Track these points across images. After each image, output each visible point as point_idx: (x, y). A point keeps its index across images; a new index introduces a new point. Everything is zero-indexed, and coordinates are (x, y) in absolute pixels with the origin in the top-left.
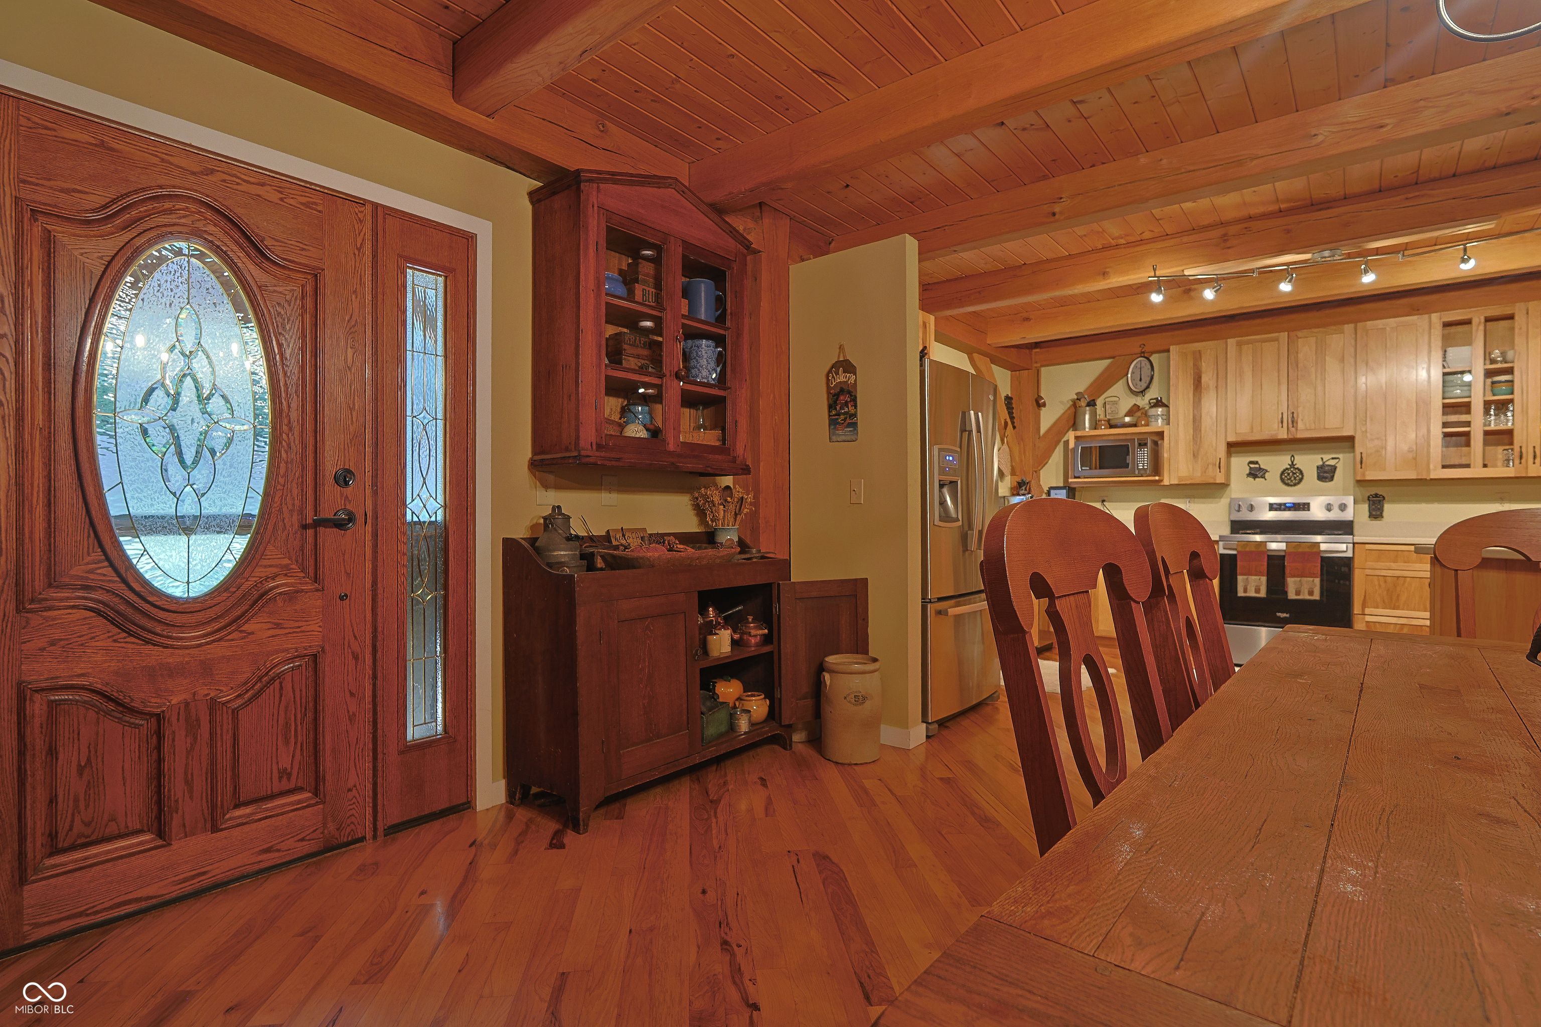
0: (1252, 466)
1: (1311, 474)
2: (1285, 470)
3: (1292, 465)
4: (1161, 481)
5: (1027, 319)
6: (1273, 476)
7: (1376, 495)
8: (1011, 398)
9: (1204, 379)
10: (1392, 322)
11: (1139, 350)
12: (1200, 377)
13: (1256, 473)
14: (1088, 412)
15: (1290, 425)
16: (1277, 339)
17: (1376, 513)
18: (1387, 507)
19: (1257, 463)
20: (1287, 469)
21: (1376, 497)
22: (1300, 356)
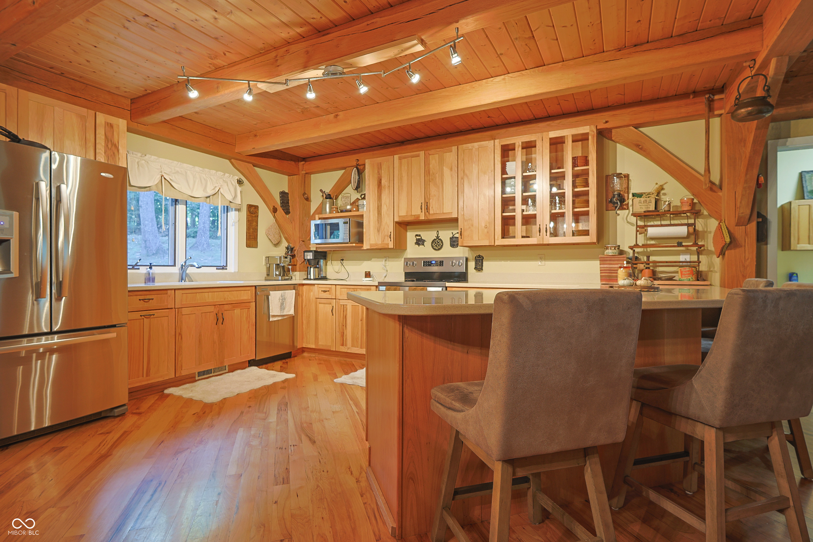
0: (418, 237)
1: (447, 243)
2: (434, 240)
3: (438, 237)
4: (362, 247)
5: (256, 136)
6: (428, 244)
7: (479, 256)
8: (287, 194)
9: (383, 182)
10: (476, 145)
11: (355, 163)
12: (381, 180)
13: (420, 242)
14: (328, 202)
15: (426, 211)
16: (418, 156)
17: (479, 268)
18: (485, 263)
19: (420, 236)
20: (435, 239)
21: (479, 257)
22: (431, 166)
